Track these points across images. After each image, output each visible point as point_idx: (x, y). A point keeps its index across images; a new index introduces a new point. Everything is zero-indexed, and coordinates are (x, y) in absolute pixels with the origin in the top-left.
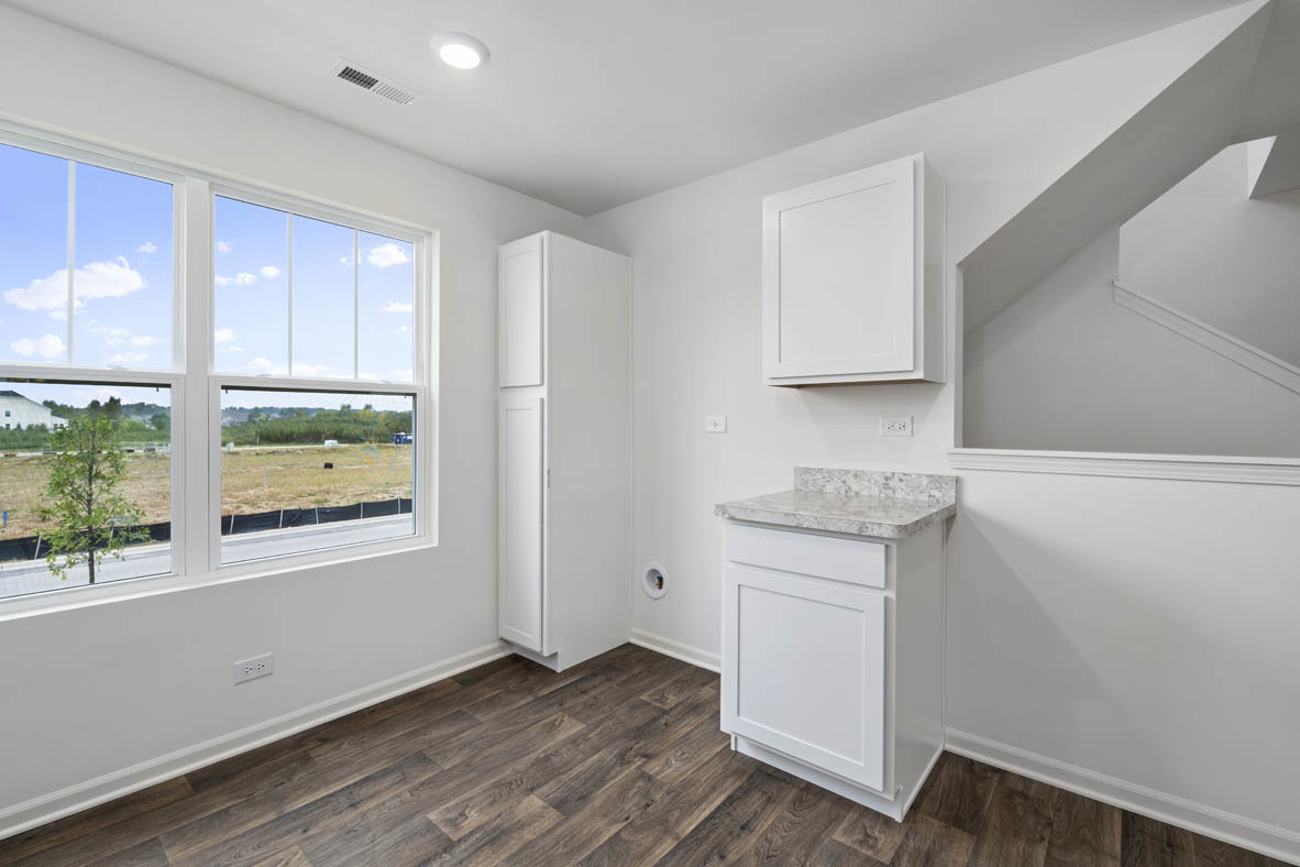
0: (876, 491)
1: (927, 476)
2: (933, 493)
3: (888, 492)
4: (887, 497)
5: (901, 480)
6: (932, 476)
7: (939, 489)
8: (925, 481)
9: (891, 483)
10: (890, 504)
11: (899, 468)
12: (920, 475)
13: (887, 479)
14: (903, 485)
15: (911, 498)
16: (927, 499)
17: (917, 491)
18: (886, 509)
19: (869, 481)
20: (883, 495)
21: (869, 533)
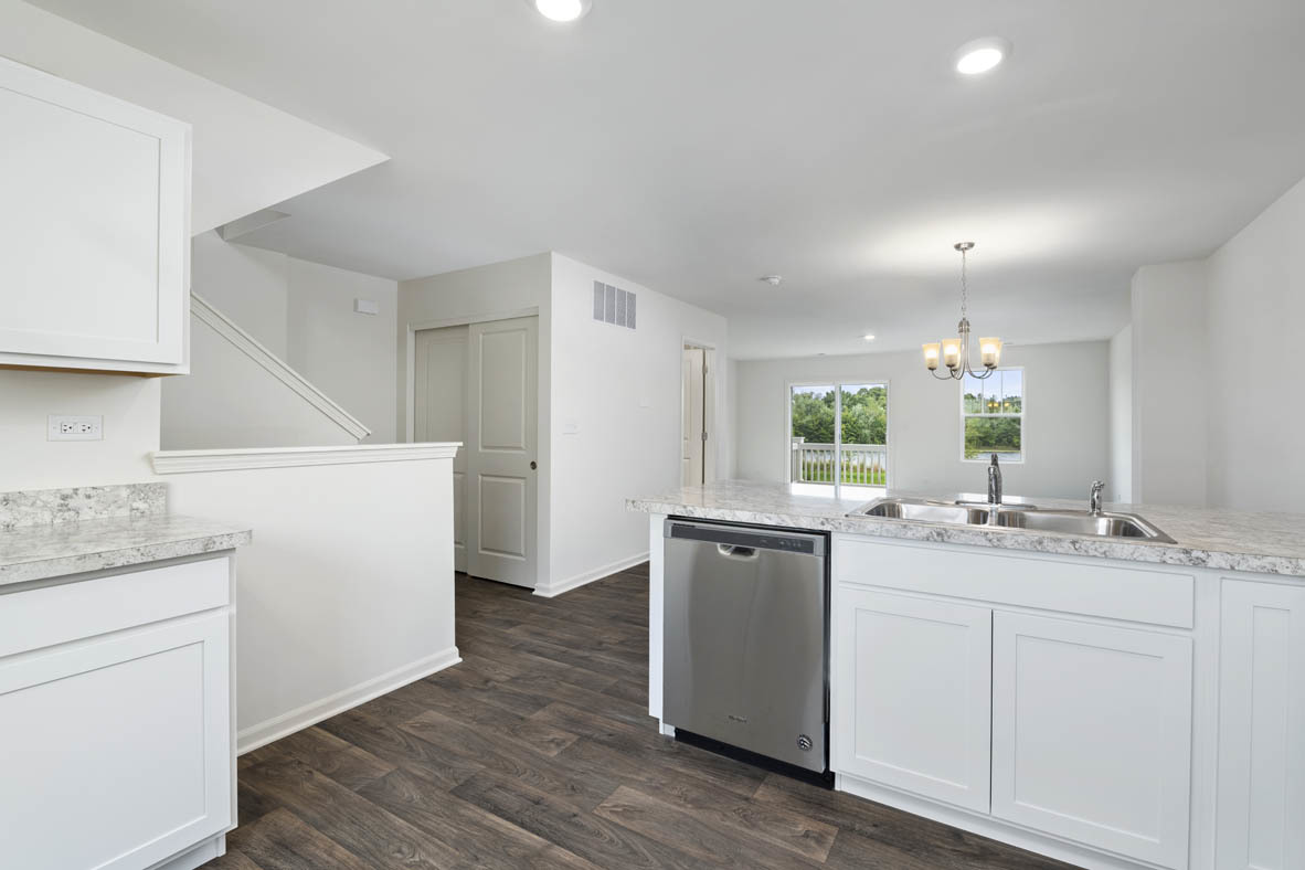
0: (47, 517)
1: (128, 486)
2: (135, 505)
3: (66, 514)
4: (67, 522)
5: (89, 497)
6: (134, 486)
7: (144, 500)
8: (124, 493)
9: (72, 503)
10: (71, 530)
11: (84, 483)
12: (118, 486)
13: (64, 498)
14: (92, 502)
15: (105, 515)
16: (128, 513)
17: (113, 507)
18: (64, 537)
19: (33, 504)
20: (58, 521)
21: (217, 547)
